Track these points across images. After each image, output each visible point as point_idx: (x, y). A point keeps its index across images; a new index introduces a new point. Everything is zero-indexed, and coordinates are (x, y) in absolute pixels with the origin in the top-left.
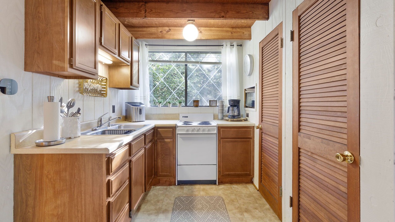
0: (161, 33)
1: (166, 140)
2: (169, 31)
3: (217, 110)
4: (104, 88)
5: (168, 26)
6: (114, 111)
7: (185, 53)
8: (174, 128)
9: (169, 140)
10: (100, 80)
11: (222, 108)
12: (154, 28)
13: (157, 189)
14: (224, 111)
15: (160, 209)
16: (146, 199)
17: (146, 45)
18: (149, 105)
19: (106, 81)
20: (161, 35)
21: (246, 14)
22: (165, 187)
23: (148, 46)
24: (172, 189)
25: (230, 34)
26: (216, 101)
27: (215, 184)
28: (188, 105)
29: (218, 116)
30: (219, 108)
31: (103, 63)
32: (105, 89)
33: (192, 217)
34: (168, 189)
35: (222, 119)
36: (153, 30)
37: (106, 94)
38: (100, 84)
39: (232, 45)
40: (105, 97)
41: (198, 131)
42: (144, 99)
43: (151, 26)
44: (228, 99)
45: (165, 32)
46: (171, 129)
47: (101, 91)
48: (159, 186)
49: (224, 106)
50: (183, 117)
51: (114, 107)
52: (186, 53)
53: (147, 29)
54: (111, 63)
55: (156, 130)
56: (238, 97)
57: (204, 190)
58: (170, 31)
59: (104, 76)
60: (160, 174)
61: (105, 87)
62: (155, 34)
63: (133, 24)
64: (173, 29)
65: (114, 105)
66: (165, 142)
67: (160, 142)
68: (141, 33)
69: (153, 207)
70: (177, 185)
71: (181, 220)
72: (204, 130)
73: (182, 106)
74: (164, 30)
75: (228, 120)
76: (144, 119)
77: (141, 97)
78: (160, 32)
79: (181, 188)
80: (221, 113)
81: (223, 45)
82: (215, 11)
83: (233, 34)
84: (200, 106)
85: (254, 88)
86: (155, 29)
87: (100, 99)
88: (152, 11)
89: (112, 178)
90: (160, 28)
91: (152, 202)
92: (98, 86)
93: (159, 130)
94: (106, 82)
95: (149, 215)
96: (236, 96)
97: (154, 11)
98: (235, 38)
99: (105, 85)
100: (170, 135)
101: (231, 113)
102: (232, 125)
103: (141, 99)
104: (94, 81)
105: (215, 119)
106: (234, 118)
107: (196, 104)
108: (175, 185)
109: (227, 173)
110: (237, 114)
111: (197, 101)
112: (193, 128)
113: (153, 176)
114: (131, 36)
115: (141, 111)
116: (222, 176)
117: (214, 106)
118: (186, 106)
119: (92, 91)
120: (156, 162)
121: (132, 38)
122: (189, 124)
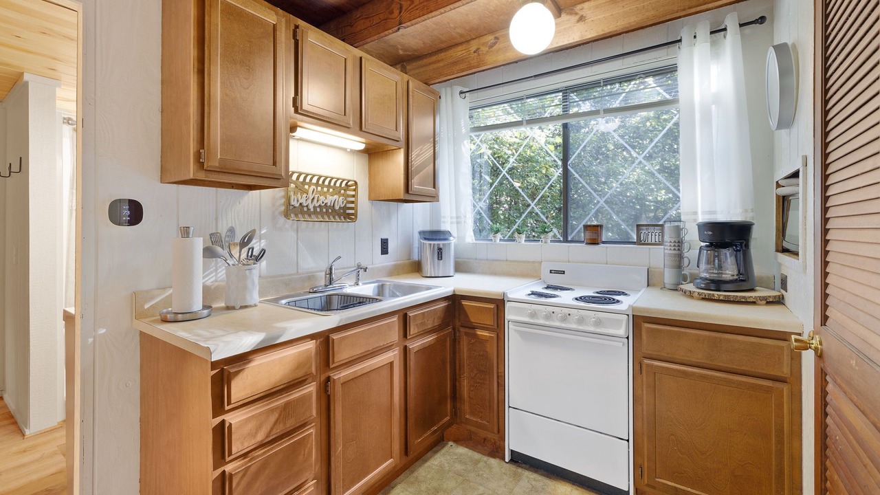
0: (476, 54)
1: (479, 332)
2: (495, 44)
3: (659, 256)
4: (352, 202)
5: (491, 32)
6: (385, 250)
7: (561, 94)
8: (499, 304)
9: (486, 334)
10: (343, 185)
11: (676, 252)
12: (460, 48)
13: (456, 454)
14: (686, 261)
16: (415, 474)
17: (461, 93)
18: (470, 237)
19: (354, 187)
20: (475, 61)
22: (477, 456)
23: (467, 94)
24: (490, 467)
26: (662, 226)
28: (569, 239)
29: (662, 274)
30: (666, 251)
31: (349, 150)
32: (353, 205)
34: (481, 464)
35: (676, 289)
36: (458, 52)
37: (355, 215)
38: (343, 195)
39: (717, 31)
40: (353, 220)
41: (564, 318)
42: (458, 223)
43: (453, 44)
44: (702, 218)
45: (484, 49)
46: (492, 306)
47: (345, 208)
48: (467, 447)
49: (686, 246)
50: (551, 272)
51: (384, 242)
52: (566, 91)
53: (447, 53)
54: (362, 147)
56: (746, 211)
58: (497, 42)
59: (350, 178)
60: (467, 416)
61: (353, 199)
62: (463, 60)
63: (415, 51)
64: (504, 36)
65: (384, 237)
66: (475, 336)
67: (467, 334)
68: (435, 66)
70: (507, 460)
72: (581, 321)
73: (552, 241)
74: (484, 44)
75: (690, 295)
76: (452, 272)
77: (451, 218)
78: (475, 52)
79: (515, 475)
80: (673, 267)
81: (681, 41)
84: (604, 243)
85: (795, 175)
86: (463, 47)
87: (340, 229)
89: (232, 418)
90: (472, 42)
92: (336, 201)
93: (464, 303)
94: (354, 190)
96: (739, 211)
99: (353, 196)
100: (489, 320)
101: (704, 272)
103: (452, 223)
104: (325, 189)
105: (654, 285)
106: (719, 291)
107: (595, 236)
108: (503, 459)
109: (670, 483)
110: (736, 277)
111: (597, 226)
112: (551, 309)
113: (448, 418)
114: (406, 80)
115: (440, 253)
116: (648, 485)
117: (653, 241)
118: (564, 242)
119: (321, 210)
120: (457, 384)
121: (408, 82)
122: (546, 296)
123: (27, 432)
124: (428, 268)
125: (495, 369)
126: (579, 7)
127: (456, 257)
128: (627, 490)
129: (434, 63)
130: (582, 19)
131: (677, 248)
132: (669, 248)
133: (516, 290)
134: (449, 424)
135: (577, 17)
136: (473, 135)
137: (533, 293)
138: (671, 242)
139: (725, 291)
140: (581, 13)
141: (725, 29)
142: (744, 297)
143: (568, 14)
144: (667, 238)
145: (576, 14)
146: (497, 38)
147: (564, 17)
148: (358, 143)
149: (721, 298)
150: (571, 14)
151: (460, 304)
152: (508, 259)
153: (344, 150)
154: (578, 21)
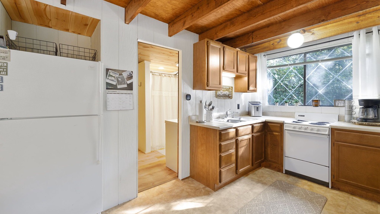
0: (272, 45)
1: (274, 133)
2: (280, 42)
3: (343, 111)
4: (231, 93)
5: (279, 38)
6: (238, 108)
7: (303, 54)
8: (282, 125)
9: (277, 134)
10: (228, 88)
12: (266, 43)
13: (266, 170)
14: (354, 113)
15: (261, 181)
17: (264, 55)
18: (267, 104)
20: (272, 47)
21: (357, 6)
22: (273, 171)
23: (266, 56)
24: (278, 174)
25: (355, 24)
26: (344, 100)
27: (328, 187)
28: (306, 105)
29: (344, 117)
33: (283, 195)
34: (275, 173)
35: (349, 122)
36: (266, 45)
37: (232, 97)
38: (228, 91)
39: (369, 32)
41: (306, 129)
42: (263, 99)
45: (276, 44)
46: (279, 125)
47: (229, 95)
48: (269, 169)
49: (354, 107)
50: (299, 116)
51: (238, 105)
52: (305, 54)
54: (235, 76)
55: (265, 124)
57: (309, 186)
59: (230, 86)
60: (270, 159)
61: (231, 92)
62: (268, 47)
64: (283, 39)
66: (273, 134)
67: (270, 134)
68: (257, 49)
69: (257, 178)
70: (284, 173)
71: (273, 192)
72: (312, 130)
73: (299, 105)
74: (275, 42)
75: (355, 123)
76: (261, 115)
77: (260, 97)
78: (272, 44)
79: (287, 176)
80: (349, 115)
81: (353, 36)
82: (314, 18)
83: (360, 23)
84: (320, 106)
86: (268, 43)
87: (228, 101)
88: (257, 36)
89: (222, 143)
90: (271, 41)
91: (258, 175)
92: (227, 93)
93: (269, 124)
94: (232, 89)
95: (252, 180)
97: (258, 36)
98: (362, 27)
99: (231, 91)
100: (278, 130)
101: (361, 116)
102: (360, 129)
103: (260, 99)
104: (224, 89)
105: (341, 121)
106: (366, 122)
107: (317, 104)
108: (283, 173)
109: (344, 180)
110: (373, 118)
111: (318, 100)
112: (301, 126)
113: (263, 159)
114: (248, 55)
115: (258, 109)
116: (336, 181)
117: (341, 106)
118: (304, 106)
119: (223, 95)
120: (266, 149)
121: (249, 56)
122: (298, 122)
123: (146, 153)
124: (253, 113)
125: (280, 144)
126: (312, 30)
127: (262, 111)
128: (328, 182)
129: (257, 48)
130: (313, 34)
131: (350, 108)
132: (347, 108)
133: (288, 120)
134: (263, 161)
135: (311, 33)
136: (268, 69)
137: (294, 122)
138: (348, 106)
139: (368, 122)
140: (313, 32)
141: (372, 32)
142: (375, 124)
143: (308, 32)
144: (346, 105)
145: (311, 32)
146: (281, 40)
147: (306, 33)
148: (233, 75)
149: (366, 124)
150: (309, 32)
151: (267, 124)
152: (282, 111)
153: (229, 77)
154: (312, 34)
